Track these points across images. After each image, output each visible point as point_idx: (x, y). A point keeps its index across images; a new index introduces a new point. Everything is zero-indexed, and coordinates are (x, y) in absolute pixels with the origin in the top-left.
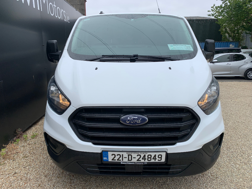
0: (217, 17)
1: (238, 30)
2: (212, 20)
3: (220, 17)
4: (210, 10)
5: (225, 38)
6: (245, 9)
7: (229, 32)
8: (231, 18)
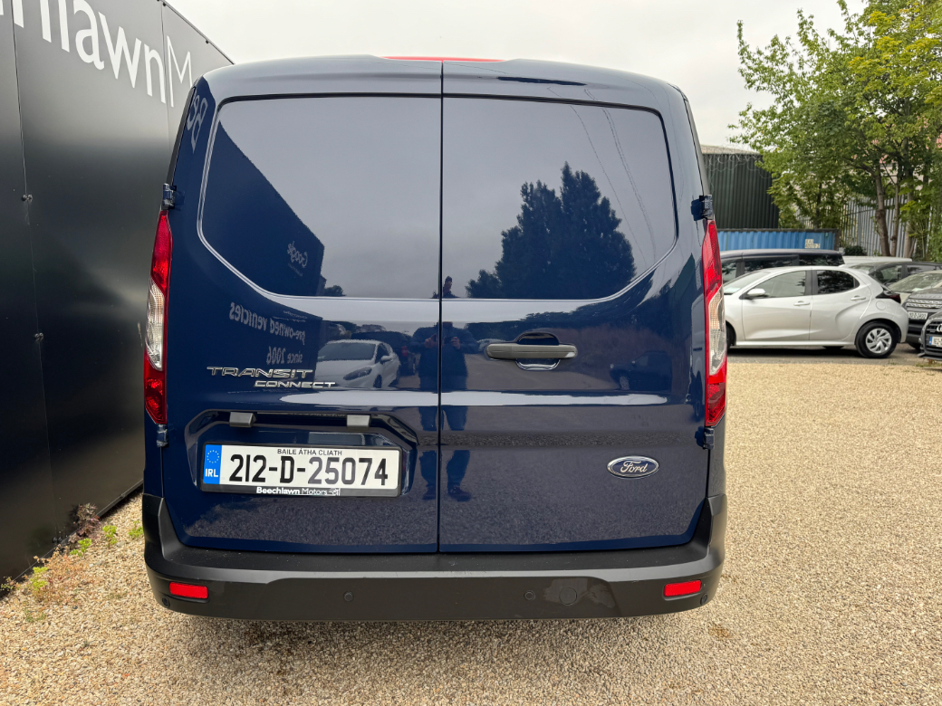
0: (760, 147)
1: (831, 195)
2: (742, 156)
3: (772, 148)
4: (737, 124)
5: (789, 217)
6: (854, 122)
7: (803, 198)
8: (807, 151)
